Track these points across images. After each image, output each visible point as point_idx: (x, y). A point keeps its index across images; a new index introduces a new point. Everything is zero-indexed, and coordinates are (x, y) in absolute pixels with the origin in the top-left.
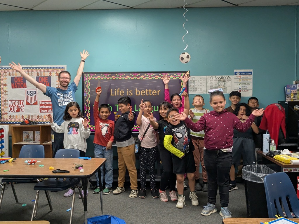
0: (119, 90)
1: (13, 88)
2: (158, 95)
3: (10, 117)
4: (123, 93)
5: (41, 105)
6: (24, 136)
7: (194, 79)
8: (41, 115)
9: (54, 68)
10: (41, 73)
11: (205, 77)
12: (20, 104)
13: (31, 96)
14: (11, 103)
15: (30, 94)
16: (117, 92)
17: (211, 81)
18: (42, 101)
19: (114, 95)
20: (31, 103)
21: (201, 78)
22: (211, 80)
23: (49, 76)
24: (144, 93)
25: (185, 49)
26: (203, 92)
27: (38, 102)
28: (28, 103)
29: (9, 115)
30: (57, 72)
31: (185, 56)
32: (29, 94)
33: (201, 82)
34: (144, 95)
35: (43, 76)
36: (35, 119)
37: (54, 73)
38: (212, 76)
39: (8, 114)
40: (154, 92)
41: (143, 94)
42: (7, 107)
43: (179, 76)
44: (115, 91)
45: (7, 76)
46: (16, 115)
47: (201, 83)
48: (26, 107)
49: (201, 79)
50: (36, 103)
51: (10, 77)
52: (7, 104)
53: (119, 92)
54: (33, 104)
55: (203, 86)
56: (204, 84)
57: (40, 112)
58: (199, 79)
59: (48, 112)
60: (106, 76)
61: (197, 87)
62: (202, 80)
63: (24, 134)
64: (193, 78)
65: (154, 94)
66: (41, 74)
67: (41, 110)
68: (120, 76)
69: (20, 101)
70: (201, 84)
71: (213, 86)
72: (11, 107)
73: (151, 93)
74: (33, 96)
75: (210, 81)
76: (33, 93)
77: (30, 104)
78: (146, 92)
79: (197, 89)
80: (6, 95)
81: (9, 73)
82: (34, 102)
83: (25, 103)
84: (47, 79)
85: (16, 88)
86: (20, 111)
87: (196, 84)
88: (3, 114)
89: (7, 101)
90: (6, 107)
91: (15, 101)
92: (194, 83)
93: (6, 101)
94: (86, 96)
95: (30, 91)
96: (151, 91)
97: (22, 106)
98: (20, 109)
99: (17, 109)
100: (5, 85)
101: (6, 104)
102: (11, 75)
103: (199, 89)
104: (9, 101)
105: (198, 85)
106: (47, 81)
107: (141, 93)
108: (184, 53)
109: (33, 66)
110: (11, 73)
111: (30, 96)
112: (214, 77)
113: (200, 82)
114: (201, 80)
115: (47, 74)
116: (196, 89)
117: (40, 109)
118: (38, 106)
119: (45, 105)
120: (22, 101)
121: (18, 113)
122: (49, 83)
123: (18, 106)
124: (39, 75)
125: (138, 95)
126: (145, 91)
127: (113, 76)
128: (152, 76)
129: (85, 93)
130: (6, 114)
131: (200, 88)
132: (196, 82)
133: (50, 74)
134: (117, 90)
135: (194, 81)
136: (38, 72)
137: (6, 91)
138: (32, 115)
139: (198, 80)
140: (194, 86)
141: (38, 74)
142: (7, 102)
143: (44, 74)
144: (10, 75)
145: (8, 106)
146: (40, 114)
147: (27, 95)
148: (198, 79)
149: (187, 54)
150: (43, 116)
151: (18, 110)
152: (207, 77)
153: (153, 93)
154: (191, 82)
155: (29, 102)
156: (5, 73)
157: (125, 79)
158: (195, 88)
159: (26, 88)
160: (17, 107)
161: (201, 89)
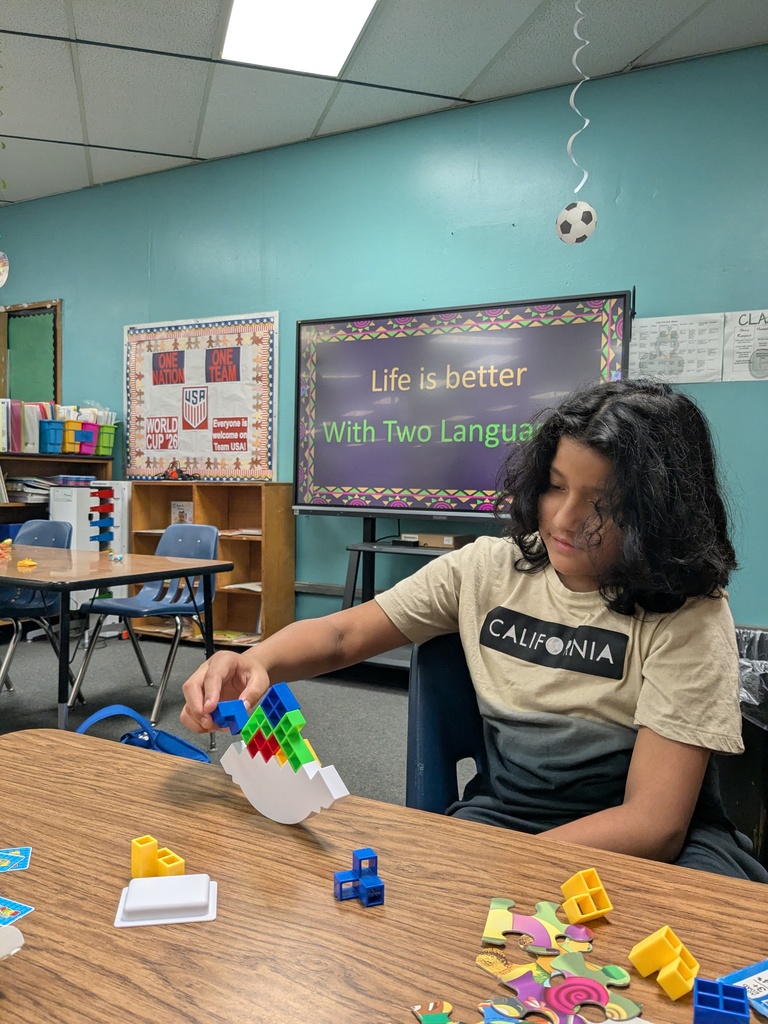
0: (396, 372)
1: (155, 383)
2: (519, 384)
3: (148, 463)
4: (409, 381)
5: (216, 430)
6: (175, 515)
7: (674, 329)
8: (216, 459)
9: (247, 321)
10: (217, 337)
11: (718, 316)
12: (170, 428)
13: (194, 406)
14: (151, 426)
15: (192, 398)
16: (389, 380)
17: (743, 333)
18: (219, 420)
19: (380, 390)
20: (192, 425)
21: (701, 324)
22: (743, 327)
23: (234, 344)
24: (474, 378)
25: (576, 191)
26: (708, 376)
27: (210, 422)
28: (186, 426)
29: (144, 458)
30: (254, 334)
31: (574, 216)
32: (189, 400)
33: (701, 337)
34: (473, 385)
35: (222, 345)
36: (201, 469)
37: (247, 338)
38: (747, 313)
39: (143, 453)
40: (505, 374)
41: (468, 382)
42: (143, 436)
43: (595, 311)
44: (386, 377)
45: (143, 351)
46: (161, 459)
47: (701, 342)
48: (184, 435)
49: (701, 327)
50: (204, 425)
51: (150, 354)
52: (143, 428)
53: (396, 380)
54: (197, 428)
55: (711, 352)
56: (711, 345)
57: (214, 450)
58: (696, 327)
59: (230, 450)
60: (360, 330)
61: (686, 357)
62: (708, 331)
63: (173, 510)
64: (670, 324)
65: (505, 380)
66: (218, 341)
67: (216, 444)
68: (402, 327)
69: (170, 418)
70: (701, 346)
71: (751, 350)
72: (149, 436)
73: (496, 380)
74: (199, 403)
75: (738, 331)
76: (198, 396)
77: (191, 428)
78: (478, 376)
79: (686, 367)
80: (141, 402)
81: (147, 343)
82: (200, 422)
83: (180, 424)
84: (231, 356)
85: (162, 383)
86: (170, 446)
87: (682, 346)
88: (133, 453)
89: (143, 419)
90: (141, 437)
91: (160, 418)
92: (676, 344)
93: (140, 419)
94: (307, 395)
95: (192, 390)
96: (496, 371)
97: (173, 434)
98: (169, 440)
99: (162, 442)
100: (140, 377)
101: (140, 428)
102: (152, 349)
103: (694, 366)
104: (146, 420)
105: (690, 351)
106: (230, 359)
107: (464, 379)
108: (573, 205)
109: (201, 321)
110: (153, 343)
111: (191, 404)
112: (756, 314)
113: (697, 337)
114: (701, 332)
115: (231, 342)
116: (681, 364)
117: (214, 441)
118: (208, 434)
119: (224, 430)
120: (174, 420)
121: (164, 453)
122: (234, 366)
123: (164, 434)
124: (214, 344)
125: (452, 387)
126: (476, 373)
127: (381, 329)
128: (501, 317)
129: (302, 387)
130: (140, 454)
131: (699, 362)
132: (681, 338)
133: (239, 340)
134: (390, 373)
135: (674, 335)
136: (210, 337)
137: (141, 393)
138: (195, 459)
139: (692, 333)
140: (672, 354)
141: (210, 342)
142: (142, 423)
143: (225, 341)
144: (149, 348)
145: (143, 432)
146: (213, 455)
147: (185, 401)
148: (691, 327)
149: (583, 207)
150: (219, 461)
151: (164, 446)
152: (729, 318)
153: (502, 377)
154: (662, 339)
155: (189, 422)
156: (140, 342)
157: (416, 334)
158: (676, 363)
159: (182, 382)
160: (162, 436)
161: (701, 363)
